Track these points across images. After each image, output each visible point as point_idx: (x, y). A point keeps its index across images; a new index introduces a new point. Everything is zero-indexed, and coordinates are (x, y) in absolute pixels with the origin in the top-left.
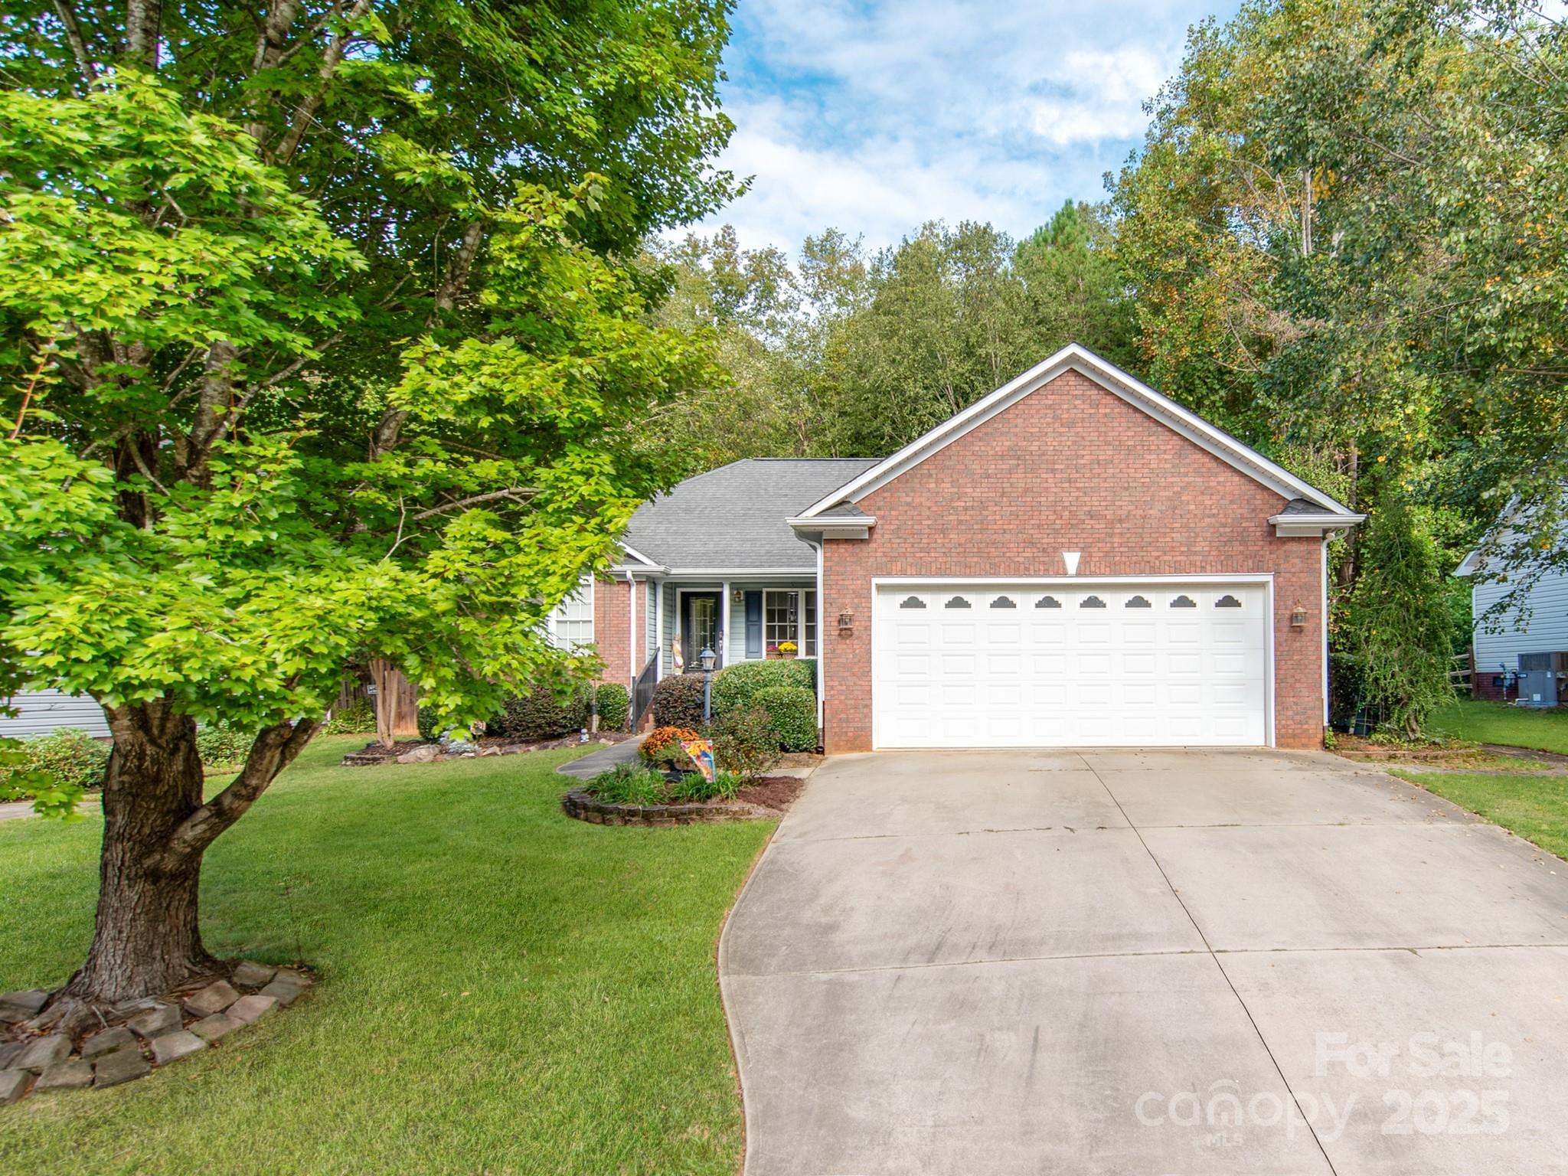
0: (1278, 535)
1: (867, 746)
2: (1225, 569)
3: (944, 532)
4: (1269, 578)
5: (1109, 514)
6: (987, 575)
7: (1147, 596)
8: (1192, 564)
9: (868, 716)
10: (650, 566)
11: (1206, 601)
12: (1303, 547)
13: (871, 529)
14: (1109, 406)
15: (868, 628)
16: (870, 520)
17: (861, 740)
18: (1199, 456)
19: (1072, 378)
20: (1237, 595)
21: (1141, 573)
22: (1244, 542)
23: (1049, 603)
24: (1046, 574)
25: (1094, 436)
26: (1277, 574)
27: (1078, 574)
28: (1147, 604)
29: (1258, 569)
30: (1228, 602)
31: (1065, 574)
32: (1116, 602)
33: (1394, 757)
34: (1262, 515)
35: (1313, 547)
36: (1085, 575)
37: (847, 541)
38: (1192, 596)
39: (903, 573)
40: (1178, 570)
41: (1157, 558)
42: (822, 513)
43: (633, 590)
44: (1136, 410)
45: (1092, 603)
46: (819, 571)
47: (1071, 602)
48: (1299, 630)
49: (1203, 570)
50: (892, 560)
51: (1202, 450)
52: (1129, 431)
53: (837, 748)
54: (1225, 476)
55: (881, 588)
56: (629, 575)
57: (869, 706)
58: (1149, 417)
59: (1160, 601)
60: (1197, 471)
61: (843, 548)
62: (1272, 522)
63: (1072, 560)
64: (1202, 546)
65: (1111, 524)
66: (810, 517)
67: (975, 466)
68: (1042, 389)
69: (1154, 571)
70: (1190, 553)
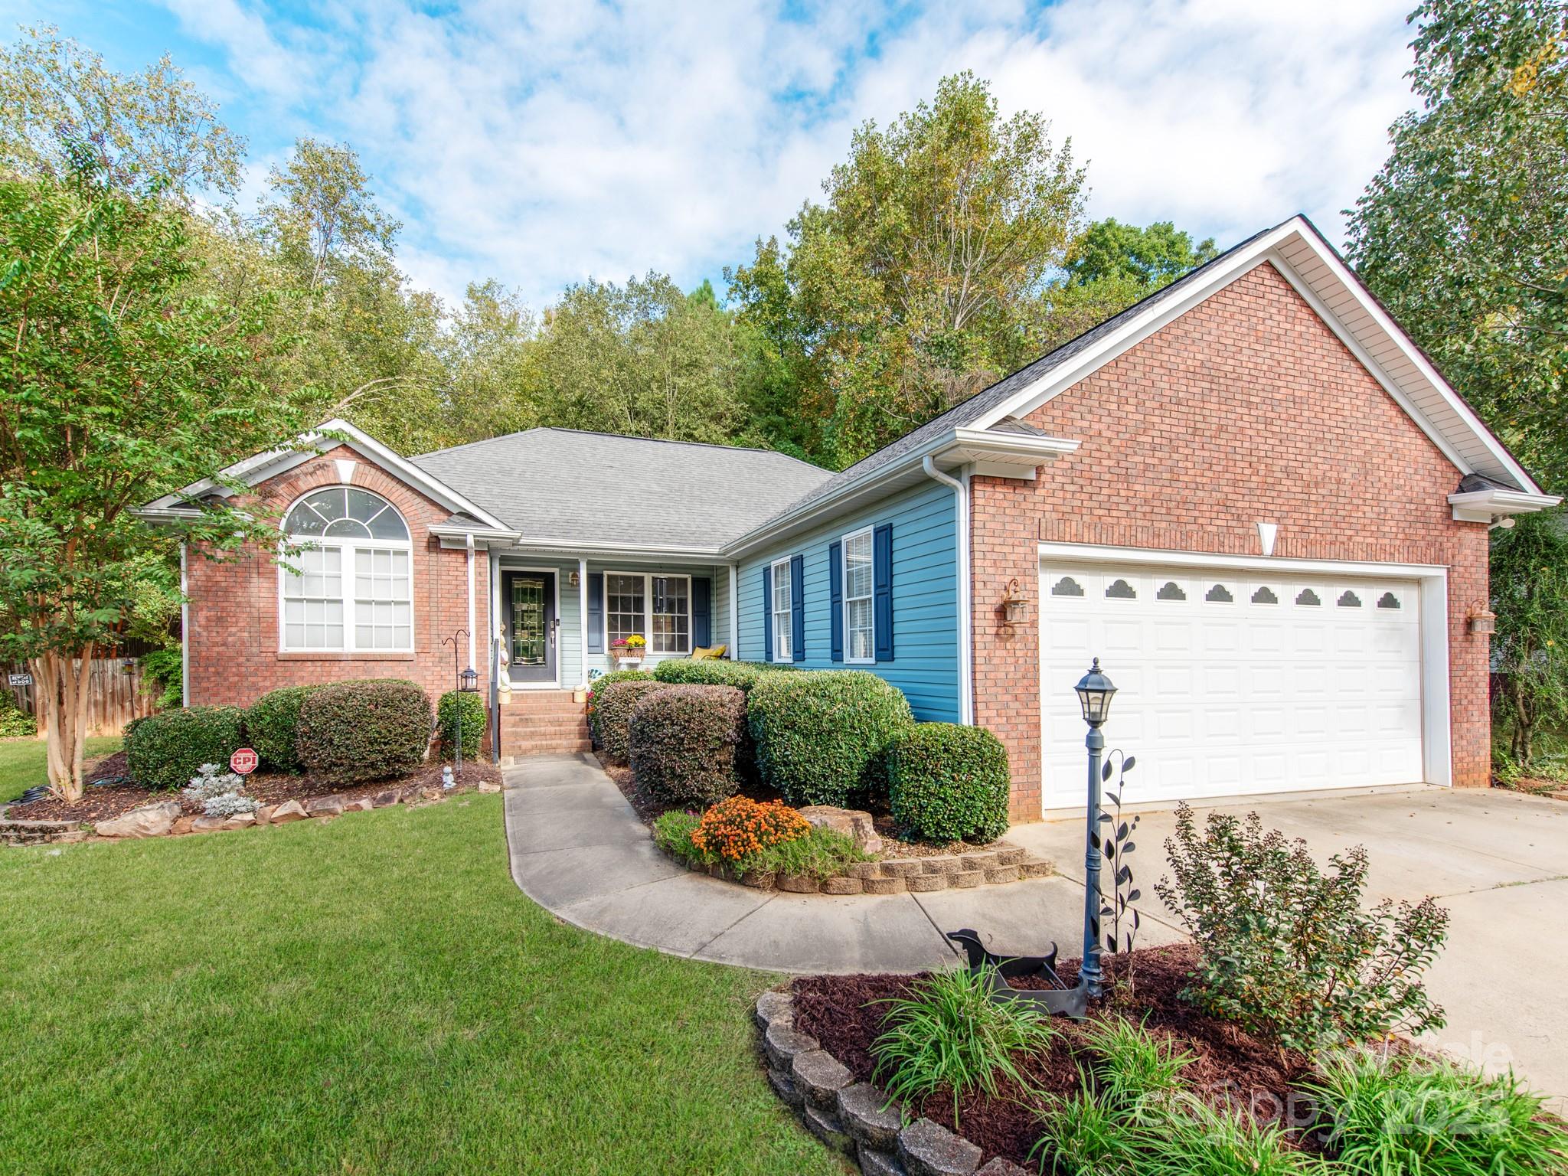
0: (1456, 517)
1: (1035, 812)
4: (1442, 572)
5: (1305, 474)
7: (1316, 589)
9: (1036, 764)
10: (502, 531)
12: (1473, 536)
14: (1303, 324)
15: (1034, 625)
17: (1027, 804)
18: (1386, 406)
19: (1269, 275)
20: (1396, 593)
21: (1336, 557)
22: (1426, 525)
23: (1220, 595)
24: (1242, 553)
26: (1451, 568)
27: (1275, 556)
28: (1316, 601)
29: (1435, 560)
30: (1389, 601)
31: (1259, 554)
32: (1287, 595)
34: (1442, 492)
35: (1482, 535)
36: (1289, 556)
37: (1005, 481)
38: (1357, 591)
39: (1079, 540)
40: (1369, 555)
41: (1350, 538)
43: (472, 561)
44: (1331, 333)
45: (1264, 596)
47: (1242, 593)
48: (1470, 639)
50: (1064, 517)
51: (1390, 398)
52: (1323, 361)
56: (470, 540)
57: (1037, 750)
58: (1342, 345)
59: (1330, 597)
60: (1386, 427)
61: (1000, 493)
62: (1451, 501)
63: (1268, 532)
65: (1307, 487)
67: (1163, 384)
68: (1235, 281)
69: (1350, 558)
70: (1378, 534)
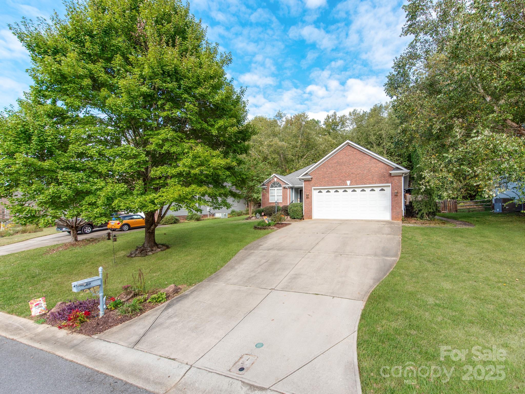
0: (392, 175)
1: (311, 218)
2: (380, 183)
3: (324, 178)
4: (390, 185)
5: (356, 173)
6: (332, 186)
7: (365, 189)
8: (373, 182)
9: (311, 213)
10: (291, 185)
11: (377, 190)
12: (397, 178)
13: (312, 178)
14: (356, 152)
15: (311, 197)
16: (312, 177)
17: (310, 217)
18: (374, 160)
19: (349, 147)
20: (384, 188)
21: (362, 184)
22: (384, 177)
23: (345, 191)
24: (344, 185)
25: (353, 158)
26: (392, 184)
28: (365, 191)
29: (387, 183)
30: (382, 190)
31: (348, 185)
32: (358, 190)
33: (415, 223)
34: (388, 171)
35: (400, 177)
36: (353, 185)
38: (374, 189)
39: (317, 186)
40: (370, 183)
41: (366, 181)
42: (302, 176)
43: (288, 190)
44: (361, 152)
45: (354, 191)
46: (303, 186)
47: (350, 191)
48: (396, 195)
49: (375, 183)
50: (316, 184)
52: (360, 156)
53: (306, 219)
54: (380, 164)
55: (314, 189)
57: (311, 211)
58: (364, 153)
59: (368, 190)
60: (374, 163)
61: (307, 182)
62: (390, 173)
63: (348, 182)
64: (375, 178)
65: (356, 175)
66: (300, 177)
67: (330, 165)
68: (342, 149)
69: (365, 184)
70: (373, 180)
